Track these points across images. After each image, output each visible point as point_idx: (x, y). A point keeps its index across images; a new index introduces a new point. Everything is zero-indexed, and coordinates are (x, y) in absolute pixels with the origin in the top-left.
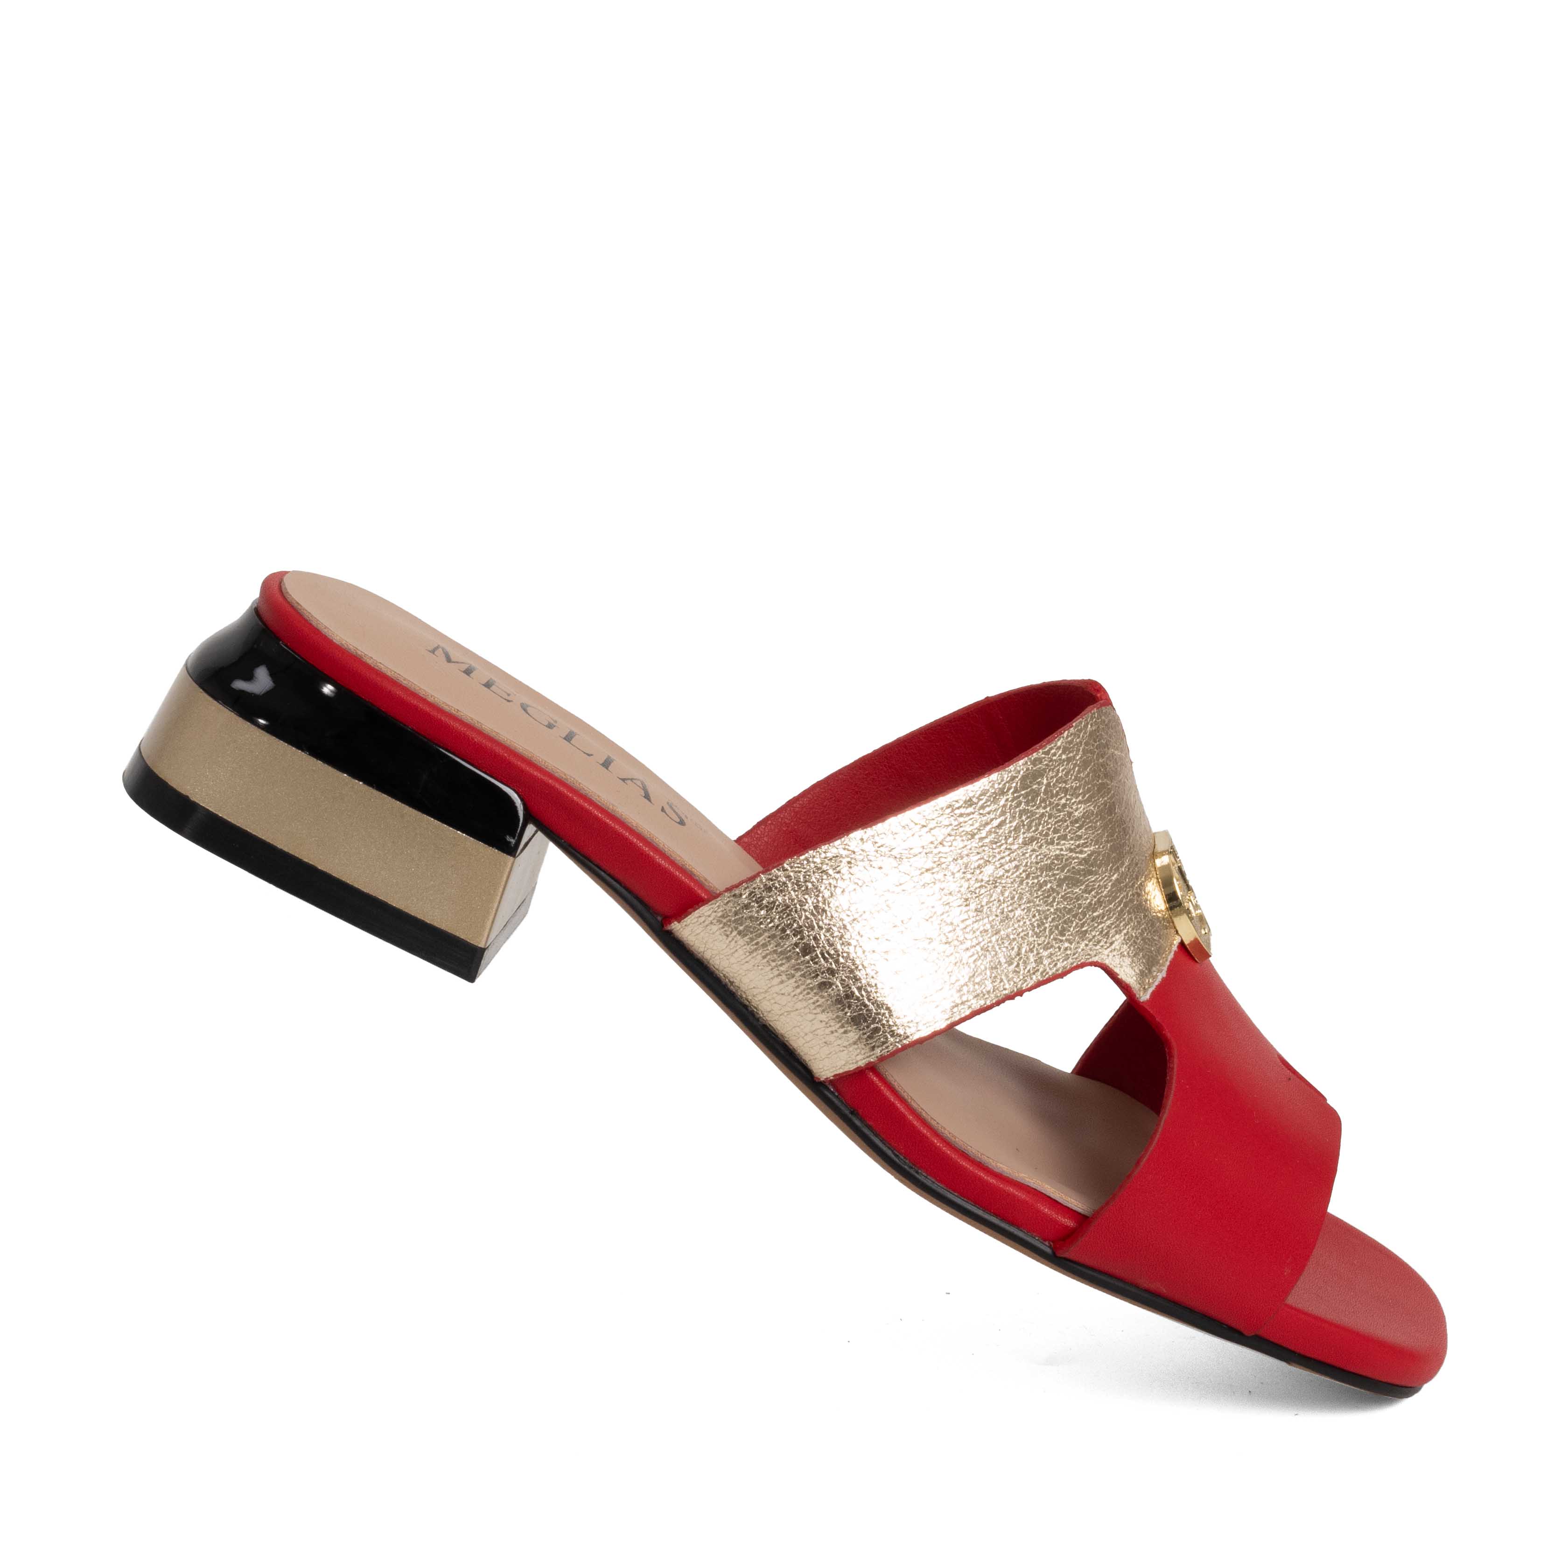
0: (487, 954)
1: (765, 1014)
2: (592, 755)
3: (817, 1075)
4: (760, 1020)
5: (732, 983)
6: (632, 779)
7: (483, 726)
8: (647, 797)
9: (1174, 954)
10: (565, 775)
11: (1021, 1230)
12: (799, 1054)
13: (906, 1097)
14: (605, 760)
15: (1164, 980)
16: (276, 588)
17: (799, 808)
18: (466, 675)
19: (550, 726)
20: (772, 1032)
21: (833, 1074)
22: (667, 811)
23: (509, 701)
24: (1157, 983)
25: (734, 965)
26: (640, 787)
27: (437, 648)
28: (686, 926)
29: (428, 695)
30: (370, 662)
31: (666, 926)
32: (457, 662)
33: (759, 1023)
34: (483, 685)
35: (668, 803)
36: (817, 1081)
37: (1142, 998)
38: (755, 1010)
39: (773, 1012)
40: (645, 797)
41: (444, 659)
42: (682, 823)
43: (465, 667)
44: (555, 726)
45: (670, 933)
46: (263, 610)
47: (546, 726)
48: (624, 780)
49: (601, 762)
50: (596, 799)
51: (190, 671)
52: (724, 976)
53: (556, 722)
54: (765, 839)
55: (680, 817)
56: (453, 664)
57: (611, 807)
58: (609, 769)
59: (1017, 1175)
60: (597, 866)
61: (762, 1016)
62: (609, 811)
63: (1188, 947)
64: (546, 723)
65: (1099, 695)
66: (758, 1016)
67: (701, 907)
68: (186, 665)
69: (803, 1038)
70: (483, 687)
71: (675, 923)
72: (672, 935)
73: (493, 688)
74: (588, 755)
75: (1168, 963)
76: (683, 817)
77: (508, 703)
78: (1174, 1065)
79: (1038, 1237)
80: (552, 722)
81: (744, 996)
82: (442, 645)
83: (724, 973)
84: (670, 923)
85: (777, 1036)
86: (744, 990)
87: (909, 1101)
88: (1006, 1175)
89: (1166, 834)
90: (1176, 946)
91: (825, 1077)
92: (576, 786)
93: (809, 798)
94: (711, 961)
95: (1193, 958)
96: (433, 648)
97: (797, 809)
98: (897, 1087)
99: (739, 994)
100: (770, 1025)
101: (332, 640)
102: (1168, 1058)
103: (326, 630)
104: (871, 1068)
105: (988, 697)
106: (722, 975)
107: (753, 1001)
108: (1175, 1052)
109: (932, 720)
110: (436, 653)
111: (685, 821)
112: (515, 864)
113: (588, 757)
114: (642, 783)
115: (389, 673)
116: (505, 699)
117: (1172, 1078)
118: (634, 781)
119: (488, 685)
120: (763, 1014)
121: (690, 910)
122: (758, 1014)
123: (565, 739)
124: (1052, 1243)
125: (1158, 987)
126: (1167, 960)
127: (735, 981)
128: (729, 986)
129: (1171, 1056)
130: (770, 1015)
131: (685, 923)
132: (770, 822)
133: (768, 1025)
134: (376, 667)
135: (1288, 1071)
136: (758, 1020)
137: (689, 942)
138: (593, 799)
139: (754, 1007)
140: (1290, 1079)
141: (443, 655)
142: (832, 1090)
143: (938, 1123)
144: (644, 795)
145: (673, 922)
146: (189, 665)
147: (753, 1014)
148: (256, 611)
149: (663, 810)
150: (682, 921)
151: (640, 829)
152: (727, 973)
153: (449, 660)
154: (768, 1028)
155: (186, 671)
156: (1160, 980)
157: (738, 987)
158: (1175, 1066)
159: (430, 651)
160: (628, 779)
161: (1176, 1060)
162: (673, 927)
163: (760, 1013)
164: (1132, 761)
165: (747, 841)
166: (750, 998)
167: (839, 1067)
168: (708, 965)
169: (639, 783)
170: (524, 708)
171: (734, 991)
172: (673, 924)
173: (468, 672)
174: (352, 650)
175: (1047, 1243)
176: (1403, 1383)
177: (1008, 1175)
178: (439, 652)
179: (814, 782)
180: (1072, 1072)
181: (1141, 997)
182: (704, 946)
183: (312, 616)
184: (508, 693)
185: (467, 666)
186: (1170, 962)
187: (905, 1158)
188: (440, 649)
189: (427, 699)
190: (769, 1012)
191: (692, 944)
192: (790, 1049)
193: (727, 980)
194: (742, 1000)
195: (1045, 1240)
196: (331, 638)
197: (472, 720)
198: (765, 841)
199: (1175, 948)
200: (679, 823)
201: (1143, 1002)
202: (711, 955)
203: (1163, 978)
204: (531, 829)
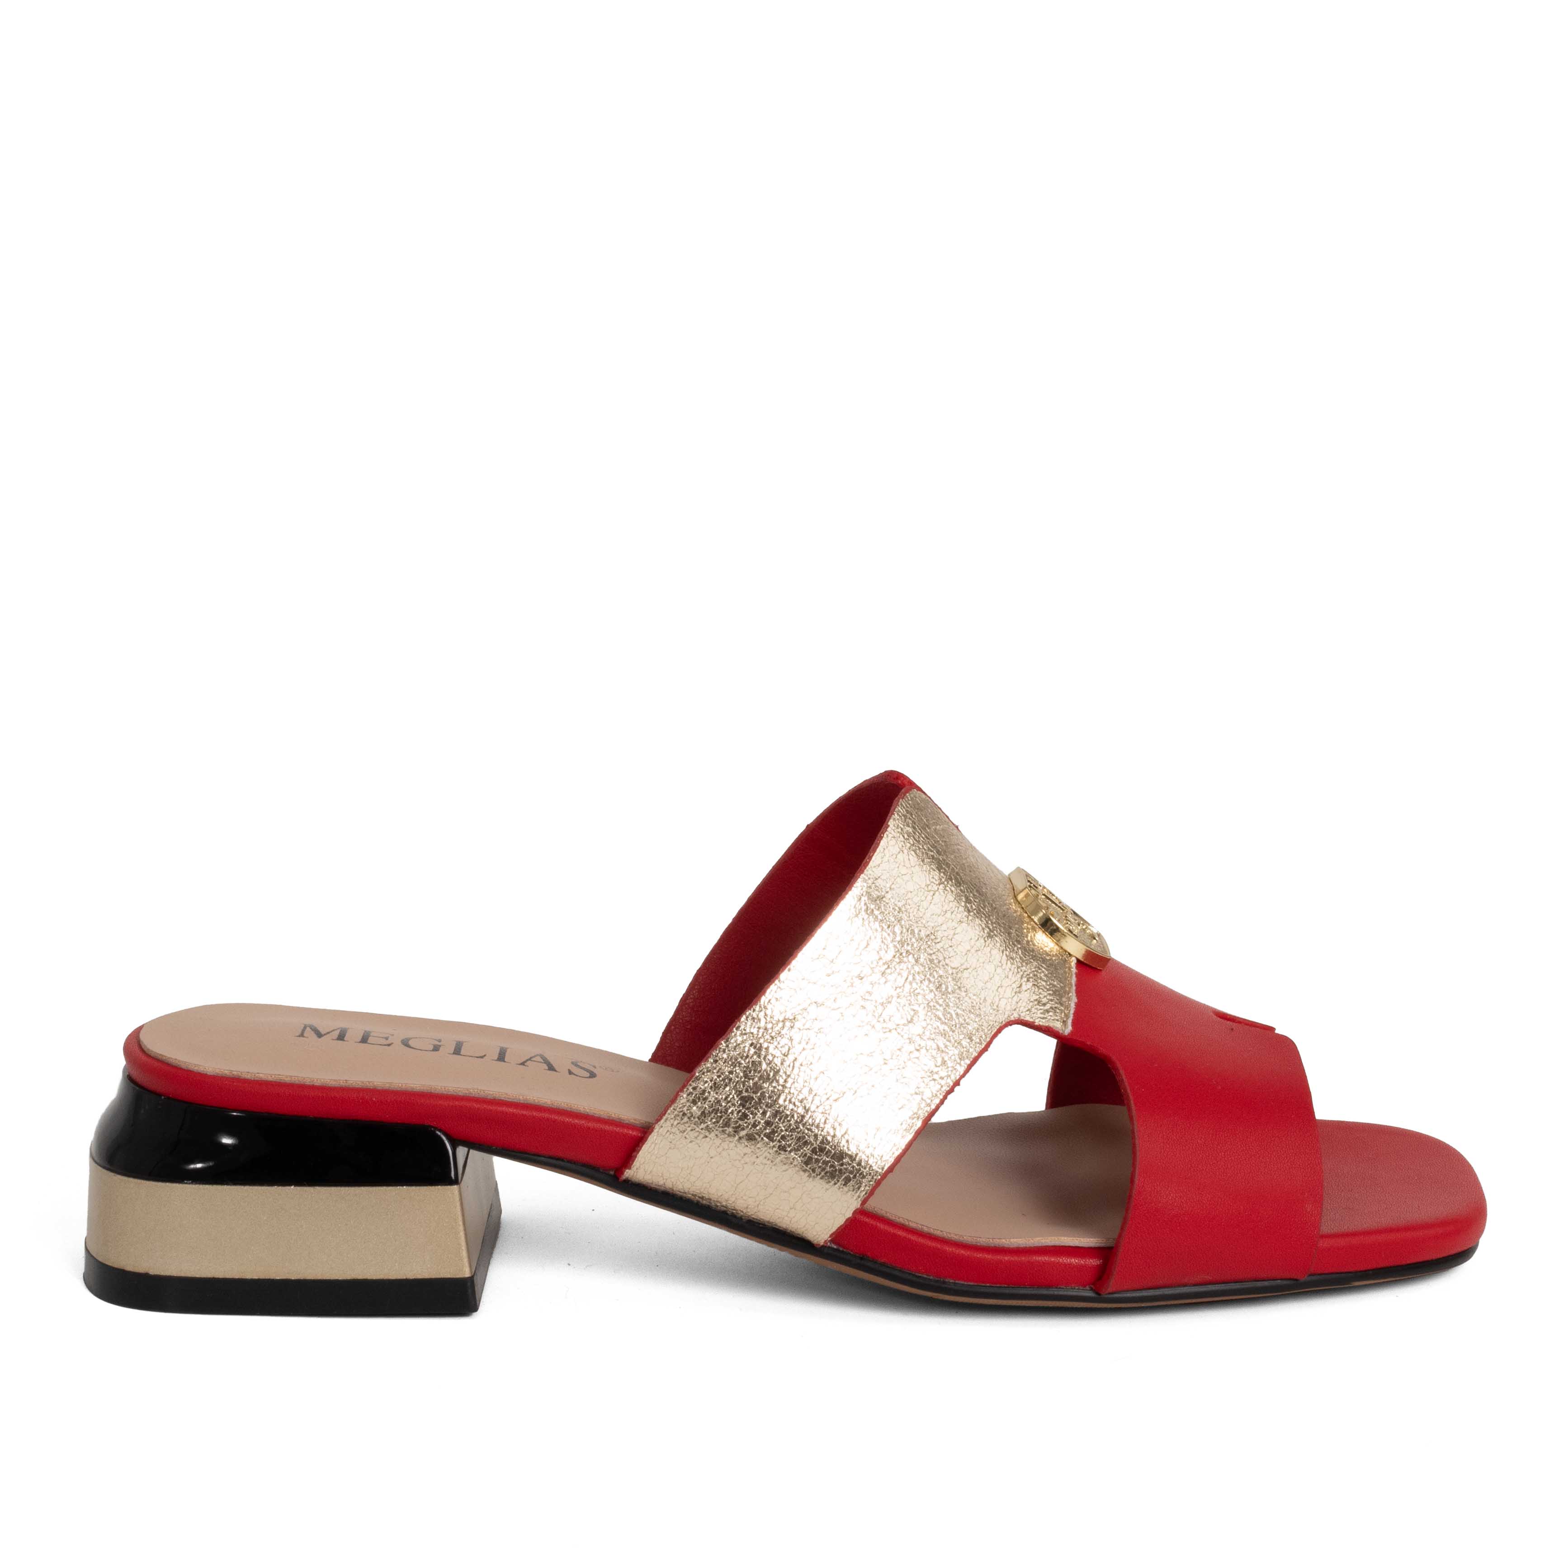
0: (477, 1281)
1: (744, 1211)
2: (485, 1056)
3: (815, 1242)
4: (743, 1218)
5: (702, 1198)
6: (530, 1059)
7: (376, 1083)
8: (551, 1068)
9: (1076, 977)
10: (468, 1090)
11: (1060, 1288)
12: (791, 1231)
13: (903, 1222)
14: (500, 1054)
15: (1078, 1005)
16: (137, 1049)
17: (692, 1002)
18: (341, 1042)
19: (436, 1048)
20: (758, 1223)
21: (829, 1236)
22: (574, 1072)
23: (389, 1045)
24: (1072, 1012)
25: (697, 1182)
26: (541, 1062)
27: (305, 1027)
28: (637, 1169)
29: (314, 1081)
30: (248, 1077)
31: (620, 1177)
32: (328, 1033)
33: (744, 1221)
34: (360, 1042)
35: (572, 1063)
36: (818, 1247)
37: (1066, 1032)
38: (734, 1211)
39: (750, 1207)
40: (548, 1070)
41: (315, 1036)
42: (592, 1075)
43: (336, 1034)
44: (440, 1046)
45: (627, 1181)
46: (136, 1075)
47: (433, 1050)
48: (523, 1064)
49: (496, 1059)
50: (505, 1097)
51: (98, 1161)
52: (693, 1195)
53: (440, 1041)
54: (677, 1044)
55: (587, 1071)
56: (325, 1036)
57: (521, 1098)
58: (506, 1060)
59: (1033, 1242)
60: (534, 1155)
61: (742, 1214)
62: (521, 1102)
63: (1085, 962)
64: (431, 1047)
65: (900, 782)
66: (739, 1215)
67: (642, 1146)
68: (91, 1156)
69: (787, 1216)
70: (361, 1044)
71: (627, 1171)
72: (630, 1182)
73: (370, 1040)
74: (482, 1057)
75: (1074, 988)
76: (592, 1069)
77: (390, 1047)
78: (1122, 1077)
79: (1077, 1286)
80: (438, 1043)
81: (719, 1204)
82: (308, 1021)
83: (692, 1193)
84: (622, 1173)
85: (764, 1225)
86: (715, 1200)
87: (907, 1223)
88: (1022, 1246)
89: (1019, 870)
90: (1074, 968)
91: (823, 1241)
92: (482, 1095)
93: (697, 989)
94: (674, 1189)
95: (1095, 969)
96: (300, 1031)
97: (691, 1004)
98: (890, 1217)
99: (713, 1204)
100: (753, 1218)
101: (206, 1074)
102: (1114, 1073)
103: (196, 1068)
104: (861, 1212)
105: (808, 825)
106: (690, 1196)
107: (728, 1205)
108: (1119, 1065)
109: (770, 868)
110: (305, 1035)
111: (595, 1071)
112: (462, 1190)
113: (482, 1059)
114: (542, 1057)
115: (270, 1077)
116: (385, 1045)
117: (1126, 1091)
118: (532, 1059)
119: (364, 1040)
120: (743, 1212)
121: (634, 1154)
122: (738, 1213)
123: (454, 1053)
124: (1092, 1286)
125: (1075, 1014)
126: (1072, 985)
127: (704, 1195)
128: (701, 1202)
129: (1116, 1069)
130: (749, 1210)
131: (635, 1168)
132: (673, 1027)
133: (752, 1219)
134: (256, 1079)
135: (1228, 1022)
136: (741, 1218)
137: (648, 1181)
138: (502, 1099)
139: (732, 1209)
140: (1232, 1029)
141: (313, 1032)
142: (835, 1247)
143: (941, 1231)
144: (547, 1068)
145: (625, 1171)
146: (94, 1155)
147: (734, 1216)
148: (129, 1079)
149: (570, 1073)
150: (632, 1166)
151: (556, 1104)
152: (693, 1191)
153: (319, 1035)
154: (753, 1222)
155: (94, 1163)
156: (1074, 1007)
157: (708, 1199)
158: (1124, 1077)
159: (299, 1036)
160: (527, 1060)
161: (1122, 1072)
162: (627, 1175)
163: (739, 1212)
164: (957, 825)
165: (661, 1055)
166: (724, 1204)
167: (831, 1227)
168: (674, 1193)
169: (539, 1059)
170: (406, 1043)
171: (708, 1204)
172: (625, 1173)
173: (341, 1037)
174: (228, 1074)
175: (1088, 1288)
176: (1459, 1250)
177: (1025, 1246)
178: (308, 1032)
179: (695, 972)
180: (1046, 1108)
181: (1064, 1032)
182: (662, 1178)
183: (179, 1061)
184: (385, 1036)
185: (338, 1031)
186: (1076, 985)
187: (928, 1275)
188: (308, 1029)
189: (315, 1084)
190: (747, 1208)
191: (651, 1182)
192: (781, 1230)
193: (697, 1198)
194: (719, 1208)
195: (1085, 1287)
196: (205, 1073)
197: (363, 1083)
198: (678, 1047)
199: (1074, 970)
200: (590, 1077)
201: (1068, 1034)
202: (671, 1183)
203: (1076, 1003)
204: (461, 1151)
